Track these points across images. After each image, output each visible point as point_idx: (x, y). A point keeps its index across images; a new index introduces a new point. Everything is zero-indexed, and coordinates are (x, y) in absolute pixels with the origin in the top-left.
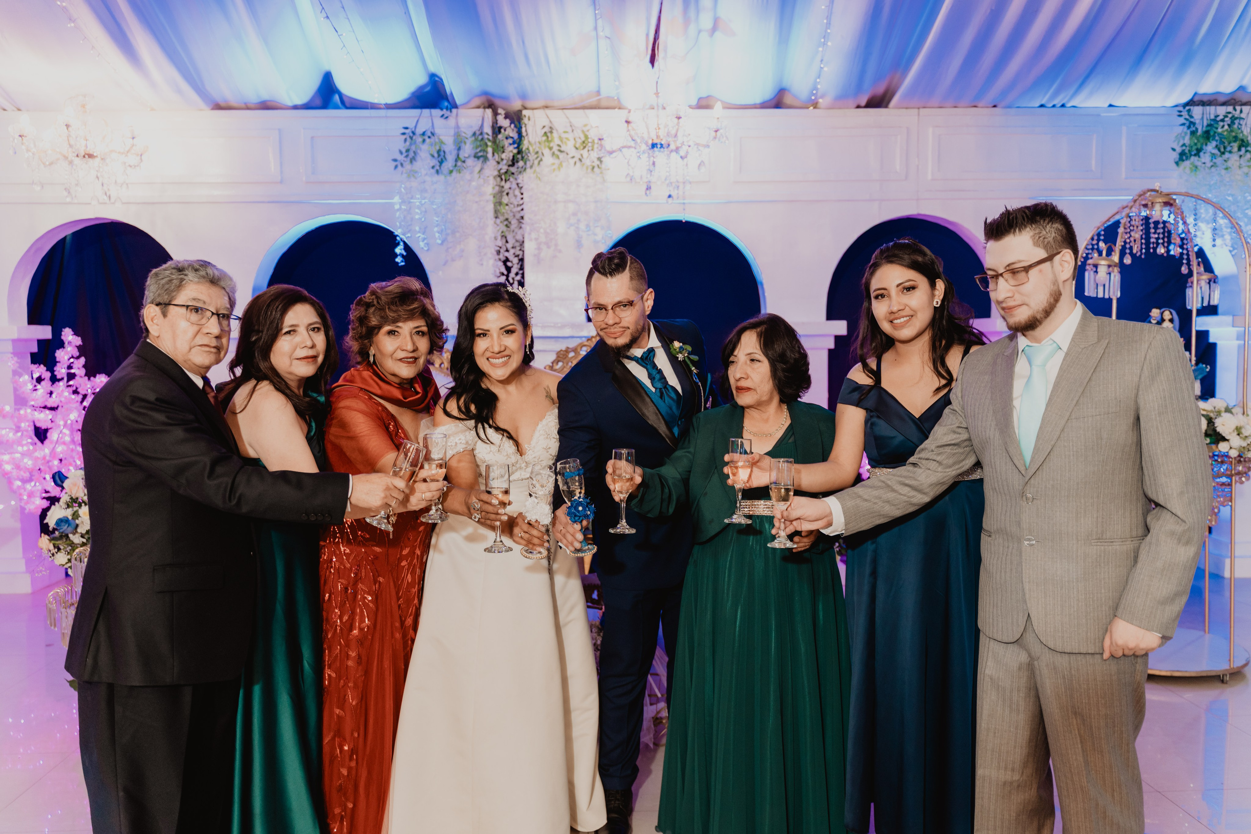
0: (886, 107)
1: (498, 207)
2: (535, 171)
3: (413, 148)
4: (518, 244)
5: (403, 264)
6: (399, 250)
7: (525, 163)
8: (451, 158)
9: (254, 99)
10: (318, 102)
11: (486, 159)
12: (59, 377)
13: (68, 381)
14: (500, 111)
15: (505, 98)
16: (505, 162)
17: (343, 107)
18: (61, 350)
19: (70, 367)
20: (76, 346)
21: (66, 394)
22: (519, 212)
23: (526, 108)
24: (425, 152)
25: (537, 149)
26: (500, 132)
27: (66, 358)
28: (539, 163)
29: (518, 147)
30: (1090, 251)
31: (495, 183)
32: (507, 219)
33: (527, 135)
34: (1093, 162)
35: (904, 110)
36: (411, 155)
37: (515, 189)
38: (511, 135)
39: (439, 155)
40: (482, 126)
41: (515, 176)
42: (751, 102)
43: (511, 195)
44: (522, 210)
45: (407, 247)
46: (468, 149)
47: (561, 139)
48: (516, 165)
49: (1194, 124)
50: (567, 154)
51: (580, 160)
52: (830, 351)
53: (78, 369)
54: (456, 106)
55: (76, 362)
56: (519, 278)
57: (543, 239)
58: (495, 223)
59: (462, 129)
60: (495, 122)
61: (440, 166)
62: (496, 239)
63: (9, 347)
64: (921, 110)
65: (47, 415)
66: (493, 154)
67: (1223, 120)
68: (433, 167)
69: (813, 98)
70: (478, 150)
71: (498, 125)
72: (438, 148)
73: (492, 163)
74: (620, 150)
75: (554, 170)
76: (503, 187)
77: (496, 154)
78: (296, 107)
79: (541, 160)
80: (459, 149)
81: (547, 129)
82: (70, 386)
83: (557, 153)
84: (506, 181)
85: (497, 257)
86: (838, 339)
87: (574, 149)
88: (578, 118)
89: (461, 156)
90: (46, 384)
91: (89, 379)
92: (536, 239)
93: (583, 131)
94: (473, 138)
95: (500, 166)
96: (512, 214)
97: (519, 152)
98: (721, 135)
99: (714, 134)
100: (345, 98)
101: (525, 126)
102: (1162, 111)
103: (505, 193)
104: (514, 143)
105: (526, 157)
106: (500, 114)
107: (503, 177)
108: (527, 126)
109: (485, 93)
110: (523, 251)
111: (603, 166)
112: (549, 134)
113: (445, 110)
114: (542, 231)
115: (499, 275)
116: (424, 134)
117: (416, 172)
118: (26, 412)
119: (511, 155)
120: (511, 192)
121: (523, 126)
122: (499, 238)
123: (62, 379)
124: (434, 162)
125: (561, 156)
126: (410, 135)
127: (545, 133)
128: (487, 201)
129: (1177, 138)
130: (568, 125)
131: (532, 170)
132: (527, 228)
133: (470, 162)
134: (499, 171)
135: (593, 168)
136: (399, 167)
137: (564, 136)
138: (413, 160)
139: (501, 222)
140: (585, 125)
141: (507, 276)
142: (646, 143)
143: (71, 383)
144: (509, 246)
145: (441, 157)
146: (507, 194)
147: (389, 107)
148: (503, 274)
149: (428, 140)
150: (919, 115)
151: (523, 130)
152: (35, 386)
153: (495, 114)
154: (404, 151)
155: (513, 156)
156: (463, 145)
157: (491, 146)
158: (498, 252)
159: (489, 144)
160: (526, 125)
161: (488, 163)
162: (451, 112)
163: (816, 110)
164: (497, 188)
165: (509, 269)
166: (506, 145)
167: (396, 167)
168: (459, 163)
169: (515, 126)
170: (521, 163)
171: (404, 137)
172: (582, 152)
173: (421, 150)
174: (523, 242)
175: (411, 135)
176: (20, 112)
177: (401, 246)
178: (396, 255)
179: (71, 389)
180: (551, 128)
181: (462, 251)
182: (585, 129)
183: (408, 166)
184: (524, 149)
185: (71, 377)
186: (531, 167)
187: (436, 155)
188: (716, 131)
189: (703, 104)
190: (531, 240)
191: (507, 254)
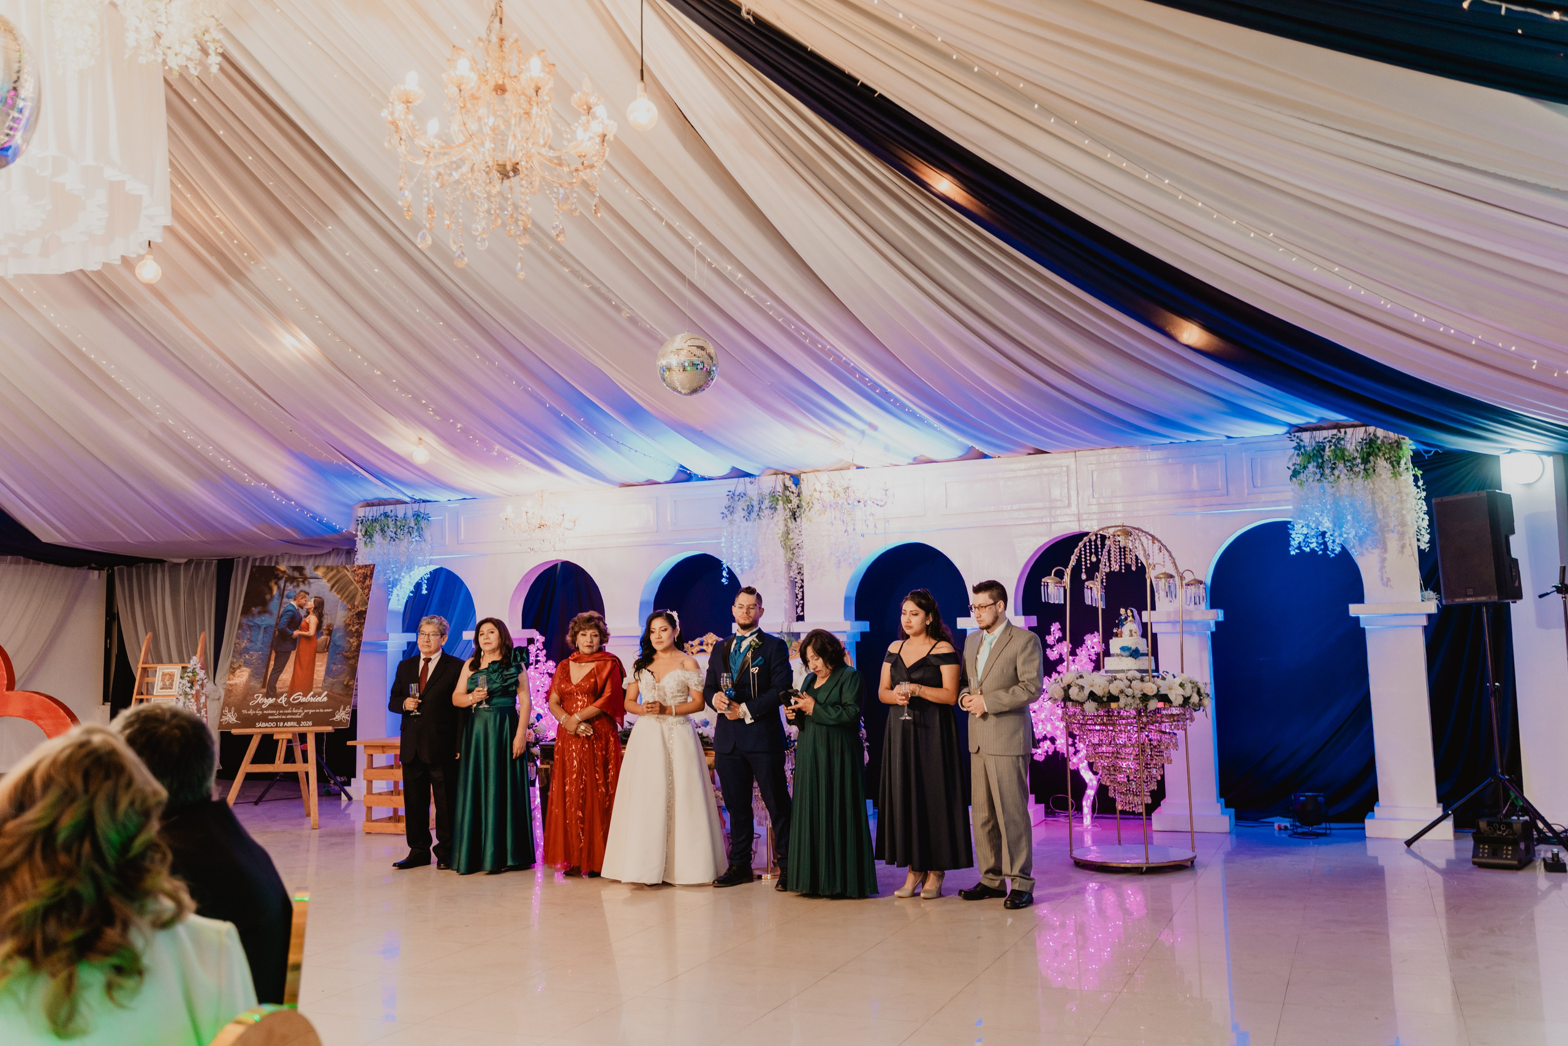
0: (1044, 453)
1: (786, 541)
3: (733, 505)
4: (799, 566)
5: (727, 583)
6: (724, 574)
7: (801, 511)
8: (756, 509)
9: (642, 480)
10: (676, 479)
11: (776, 509)
14: (787, 476)
17: (691, 480)
18: (532, 645)
19: (537, 656)
20: (541, 643)
22: (799, 544)
23: (803, 472)
24: (740, 507)
25: (810, 501)
26: (787, 490)
27: (535, 650)
28: (811, 512)
29: (799, 500)
31: (783, 526)
32: (791, 550)
33: (803, 492)
34: (1221, 483)
35: (1064, 454)
36: (731, 510)
38: (794, 491)
39: (748, 508)
40: (775, 487)
42: (951, 457)
43: (794, 532)
44: (801, 542)
45: (729, 571)
46: (767, 504)
49: (1304, 446)
53: (542, 658)
54: (756, 477)
55: (541, 653)
58: (783, 554)
59: (763, 491)
60: (783, 483)
61: (749, 516)
64: (1077, 453)
67: (1330, 441)
68: (744, 517)
70: (773, 504)
71: (785, 485)
72: (748, 504)
73: (782, 512)
75: (820, 514)
76: (788, 527)
77: (784, 505)
78: (664, 483)
79: (811, 508)
80: (761, 504)
82: (536, 668)
83: (821, 502)
87: (832, 499)
89: (762, 508)
92: (809, 563)
94: (770, 496)
101: (803, 486)
102: (1275, 438)
103: (790, 532)
104: (796, 496)
106: (786, 478)
107: (789, 522)
108: (805, 484)
109: (767, 467)
113: (751, 478)
116: (740, 494)
117: (735, 521)
119: (794, 505)
121: (801, 485)
122: (787, 563)
124: (745, 513)
126: (732, 496)
127: (814, 489)
128: (778, 539)
129: (1290, 459)
130: (828, 482)
131: (808, 515)
132: (803, 554)
133: (768, 512)
134: (786, 516)
136: (725, 517)
138: (732, 513)
139: (789, 552)
146: (792, 532)
147: (719, 478)
149: (742, 498)
150: (1075, 456)
153: (783, 478)
154: (728, 507)
156: (763, 501)
159: (781, 499)
160: (802, 483)
161: (779, 512)
162: (754, 479)
164: (784, 529)
166: (791, 498)
167: (723, 518)
168: (760, 513)
169: (797, 486)
171: (729, 495)
173: (738, 506)
175: (733, 492)
177: (726, 571)
178: (723, 578)
180: (817, 485)
183: (729, 517)
184: (801, 502)
187: (746, 508)
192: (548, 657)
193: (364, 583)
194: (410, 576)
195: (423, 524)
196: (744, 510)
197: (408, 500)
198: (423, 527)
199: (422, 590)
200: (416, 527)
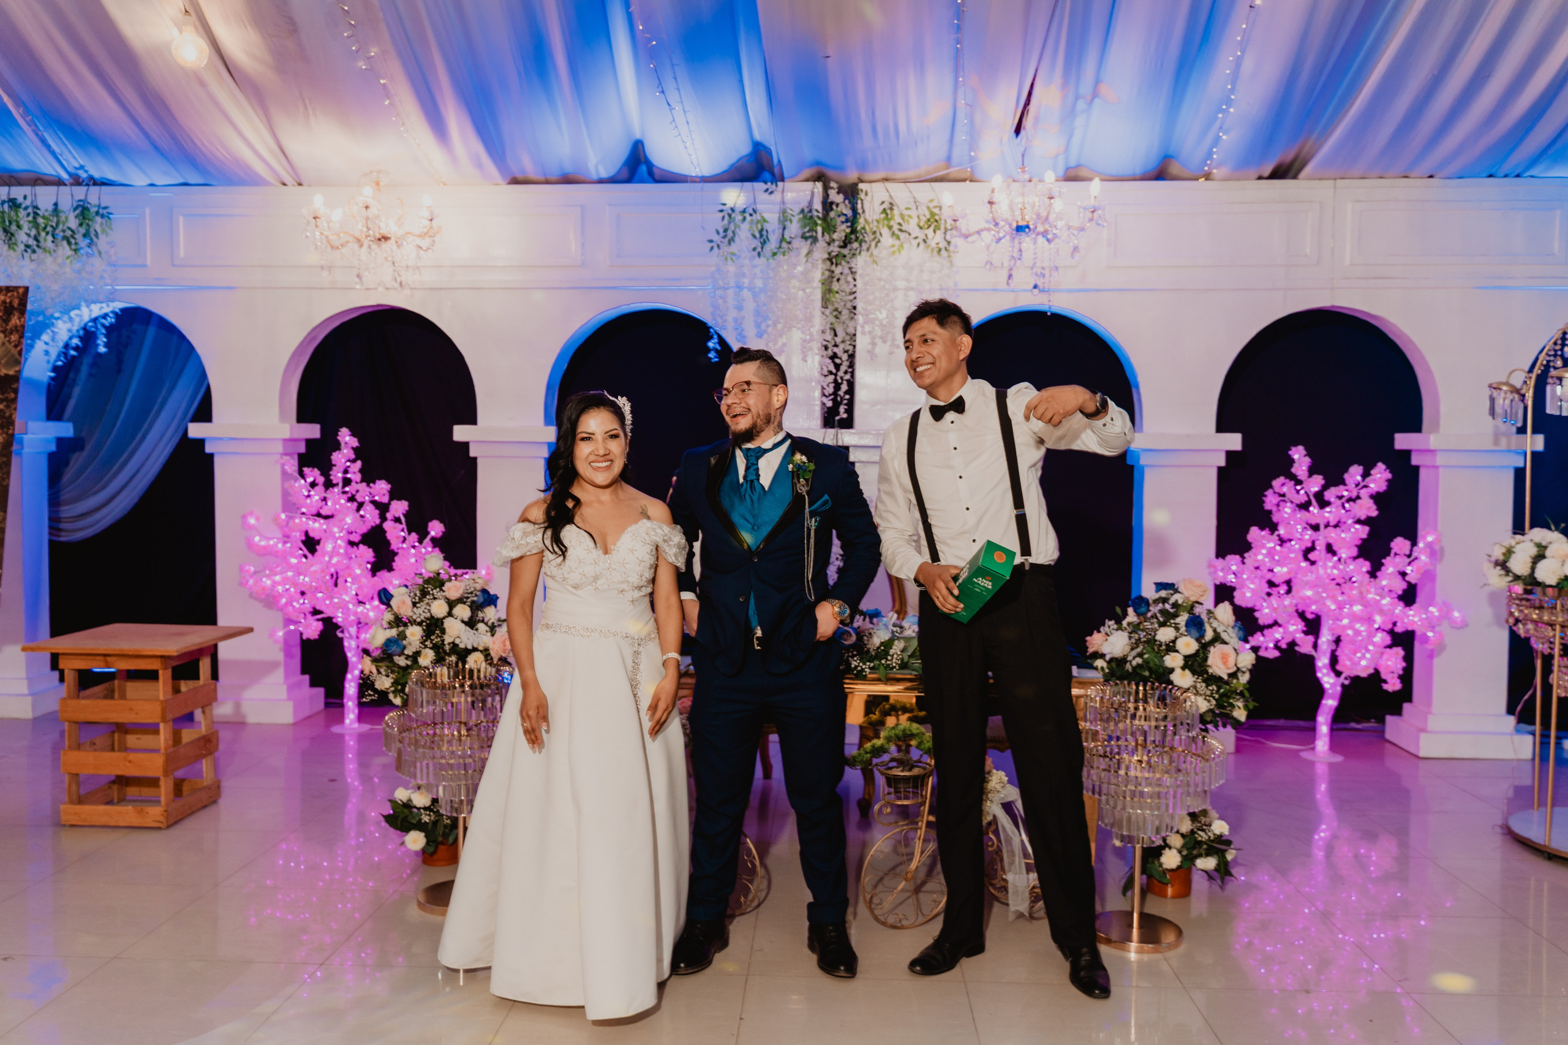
0: (1295, 177)
1: (828, 296)
2: (872, 255)
3: (732, 227)
4: (848, 338)
5: (717, 360)
6: (711, 344)
7: (861, 245)
8: (774, 239)
9: (555, 174)
10: (625, 174)
11: (815, 240)
12: (335, 482)
13: (344, 487)
14: (833, 184)
15: (841, 168)
16: (837, 243)
17: (650, 179)
18: (337, 452)
19: (346, 471)
20: (353, 448)
21: (343, 501)
22: (851, 301)
23: (862, 181)
24: (744, 232)
25: (875, 229)
26: (832, 209)
27: (343, 461)
28: (876, 246)
29: (852, 226)
30: (1552, 358)
31: (825, 268)
32: (836, 310)
33: (864, 212)
34: (1556, 245)
35: (1317, 181)
36: (728, 236)
37: (848, 274)
38: (844, 212)
39: (761, 236)
40: (811, 203)
41: (847, 259)
42: (1128, 171)
43: (842, 281)
44: (855, 298)
45: (722, 341)
46: (794, 228)
47: (902, 216)
48: (849, 247)
50: (910, 234)
51: (925, 241)
52: (1220, 469)
53: (355, 473)
54: (782, 180)
55: (353, 466)
56: (848, 377)
57: (878, 332)
58: (823, 313)
59: (788, 206)
60: (826, 196)
61: (762, 248)
62: (823, 332)
63: (279, 448)
64: (1339, 182)
65: (321, 525)
66: (823, 234)
68: (754, 249)
69: (1206, 168)
70: (806, 230)
71: (829, 200)
72: (759, 227)
73: (821, 244)
74: (978, 233)
75: (894, 253)
76: (833, 272)
77: (826, 234)
78: (601, 181)
79: (879, 241)
80: (784, 228)
81: (885, 206)
82: (344, 493)
83: (897, 232)
84: (837, 265)
85: (825, 353)
86: (1229, 454)
87: (917, 229)
88: (924, 192)
89: (787, 237)
90: (320, 488)
91: (368, 485)
92: (870, 332)
93: (928, 208)
94: (801, 216)
95: (831, 248)
96: (842, 304)
97: (854, 231)
98: (1100, 216)
99: (1090, 215)
100: (655, 170)
101: (862, 203)
103: (835, 279)
104: (847, 221)
105: (861, 237)
106: (832, 188)
107: (834, 260)
108: (864, 202)
109: (818, 163)
110: (854, 346)
111: (951, 248)
112: (889, 211)
113: (769, 184)
114: (877, 323)
115: (827, 373)
116: (744, 211)
117: (733, 254)
118: (301, 521)
119: (843, 234)
120: (842, 278)
121: (859, 202)
122: (828, 331)
123: (337, 484)
124: (756, 243)
125: (902, 236)
126: (728, 212)
127: (884, 210)
128: (815, 288)
130: (912, 200)
131: (869, 253)
132: (860, 319)
133: (798, 243)
134: (829, 254)
135: (940, 250)
136: (716, 248)
137: (906, 212)
138: (731, 241)
139: (831, 313)
140: (931, 201)
141: (836, 375)
142: (1010, 225)
143: (347, 489)
144: (838, 340)
145: (762, 237)
146: (838, 280)
147: (705, 180)
148: (831, 373)
149: (749, 218)
150: (1335, 187)
151: (859, 206)
152: (309, 491)
153: (826, 188)
154: (721, 231)
155: (846, 236)
156: (788, 223)
157: (821, 225)
158: (826, 348)
159: (819, 222)
160: (862, 200)
161: (818, 245)
162: (777, 186)
163: (1208, 182)
164: (827, 273)
165: (837, 367)
166: (839, 223)
167: (712, 248)
168: (784, 245)
169: (850, 202)
170: (856, 245)
171: (721, 214)
172: (926, 231)
173: (739, 227)
174: (855, 335)
175: (730, 212)
176: (300, 187)
177: (715, 340)
178: (709, 350)
179: (345, 496)
180: (891, 204)
181: (784, 345)
182: (931, 205)
183: (725, 248)
184: (859, 228)
185: (347, 482)
186: (868, 249)
187: (758, 235)
188: (1093, 212)
189: (1072, 176)
190: (863, 333)
191: (836, 350)
192: (368, 477)
193: (7, 321)
194: (71, 319)
195: (98, 224)
196: (754, 237)
197: (65, 176)
198: (99, 230)
199: (98, 345)
200: (82, 230)
